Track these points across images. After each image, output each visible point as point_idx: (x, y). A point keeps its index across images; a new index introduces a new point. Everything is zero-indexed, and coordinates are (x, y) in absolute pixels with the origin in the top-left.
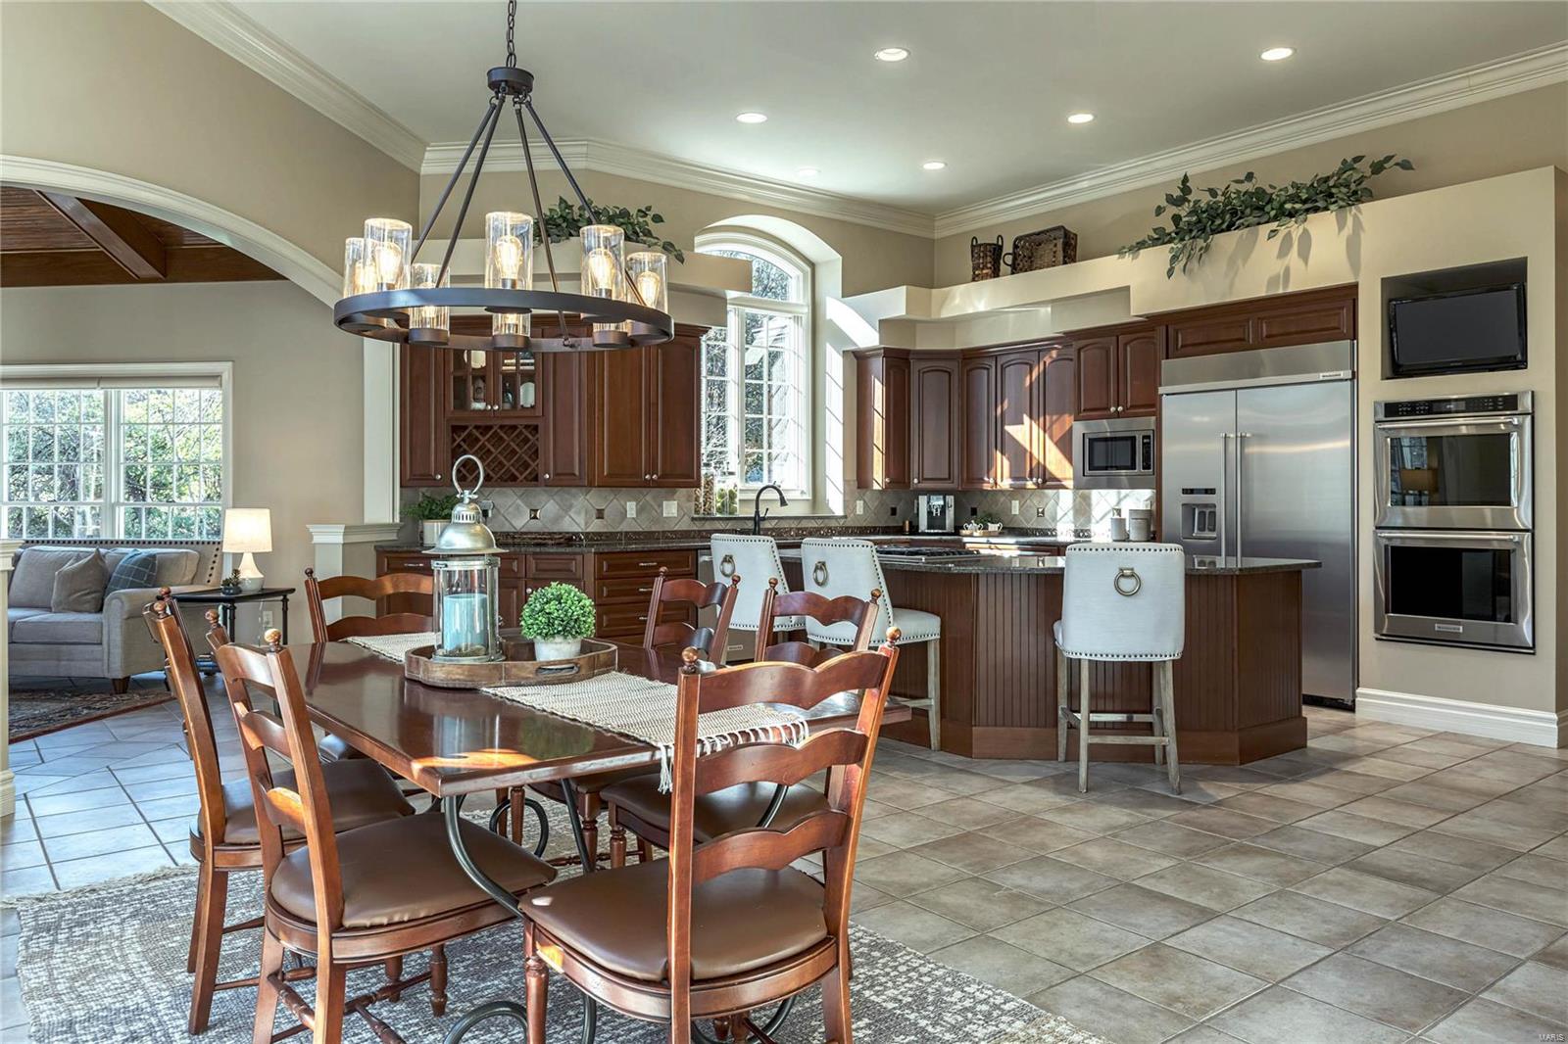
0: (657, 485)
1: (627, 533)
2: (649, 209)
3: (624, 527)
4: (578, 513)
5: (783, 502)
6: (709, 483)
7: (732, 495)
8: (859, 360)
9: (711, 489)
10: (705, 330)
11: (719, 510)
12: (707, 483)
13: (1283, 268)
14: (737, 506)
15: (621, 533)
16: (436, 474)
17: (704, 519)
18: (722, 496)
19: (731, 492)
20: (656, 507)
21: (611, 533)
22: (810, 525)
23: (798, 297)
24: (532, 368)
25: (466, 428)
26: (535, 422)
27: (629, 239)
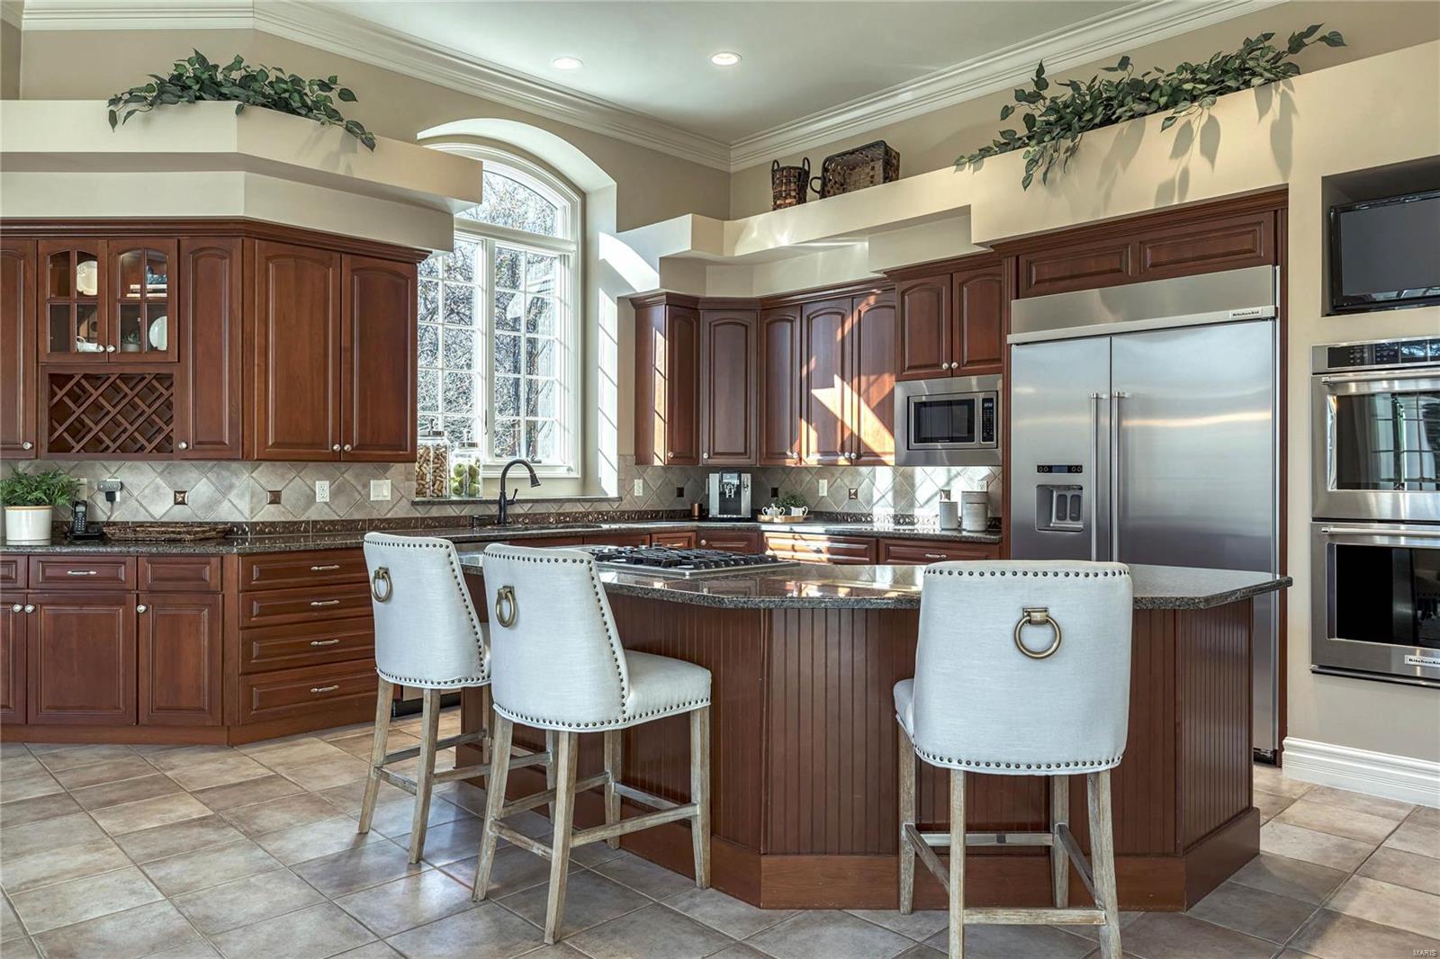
0: (351, 458)
1: (316, 523)
2: (334, 80)
3: (313, 515)
4: (241, 496)
5: (534, 481)
6: (440, 458)
7: (473, 473)
8: (636, 308)
9: (442, 464)
10: (424, 255)
11: (457, 491)
12: (437, 457)
13: (1181, 169)
14: (479, 486)
15: (307, 523)
16: (25, 441)
17: (429, 503)
18: (459, 474)
19: (471, 468)
20: (360, 488)
21: (295, 523)
22: (575, 510)
23: (565, 231)
24: (165, 295)
25: (71, 377)
26: (164, 371)
27: (294, 112)
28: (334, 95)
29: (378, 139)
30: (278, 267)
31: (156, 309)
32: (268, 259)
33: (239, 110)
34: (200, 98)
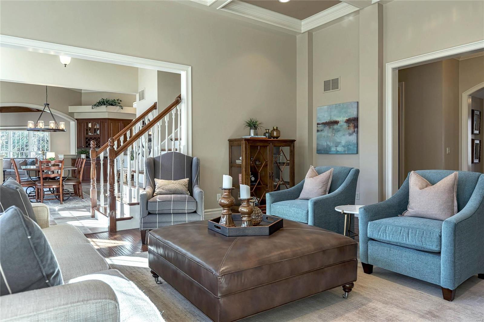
2: (119, 99)
16: (83, 146)
24: (99, 127)
25: (88, 138)
26: (99, 137)
27: (114, 106)
28: (119, 101)
29: (124, 107)
30: (112, 124)
31: (98, 129)
32: (111, 122)
33: (106, 107)
34: (102, 105)
